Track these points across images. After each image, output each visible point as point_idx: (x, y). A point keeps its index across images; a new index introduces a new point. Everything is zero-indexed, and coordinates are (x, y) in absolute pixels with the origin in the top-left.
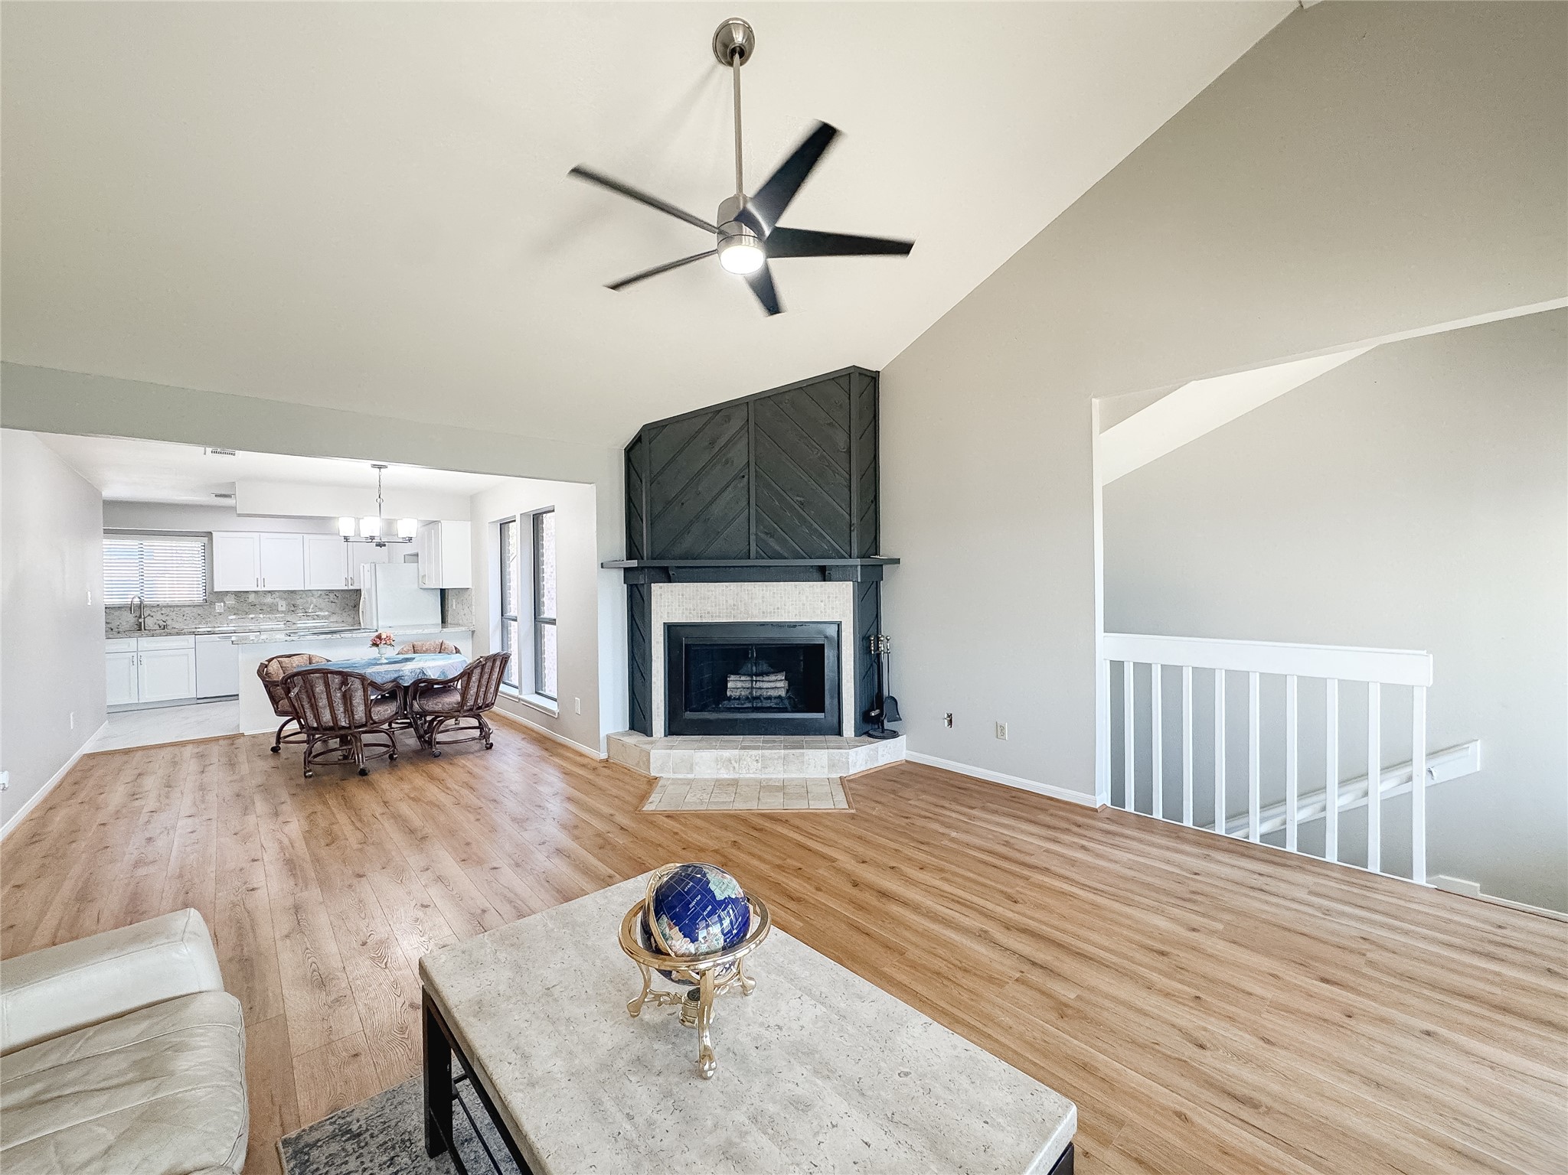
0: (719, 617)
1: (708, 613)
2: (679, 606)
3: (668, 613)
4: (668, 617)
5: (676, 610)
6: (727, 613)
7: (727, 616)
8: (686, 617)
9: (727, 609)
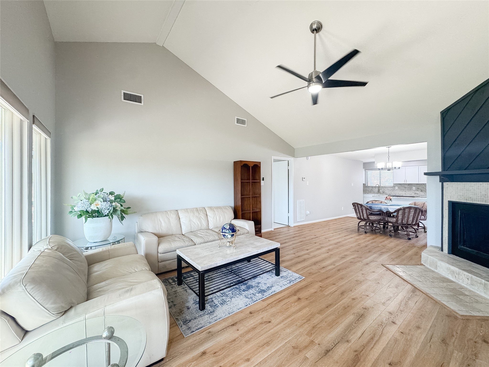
0: (476, 200)
1: (470, 198)
2: (456, 193)
3: (450, 196)
4: (450, 198)
5: (454, 195)
6: (481, 199)
7: (481, 201)
8: (459, 199)
9: (481, 197)
